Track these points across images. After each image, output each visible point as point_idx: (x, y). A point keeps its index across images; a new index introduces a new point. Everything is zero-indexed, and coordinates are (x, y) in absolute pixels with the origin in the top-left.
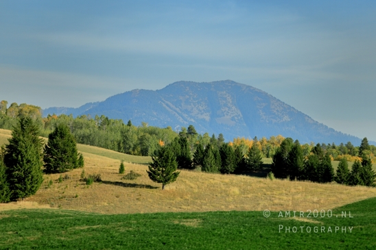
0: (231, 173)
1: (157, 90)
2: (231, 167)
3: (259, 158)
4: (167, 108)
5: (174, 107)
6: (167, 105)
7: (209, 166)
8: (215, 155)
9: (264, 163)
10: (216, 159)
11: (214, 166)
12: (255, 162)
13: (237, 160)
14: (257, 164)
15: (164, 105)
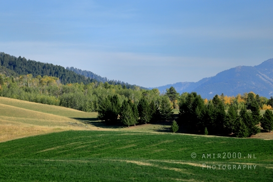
0: (148, 123)
1: (255, 66)
2: (147, 118)
3: (170, 110)
4: (263, 79)
5: (268, 78)
6: (263, 77)
7: (127, 118)
8: (133, 109)
9: (175, 113)
10: (134, 111)
11: (131, 117)
12: (167, 113)
13: (151, 111)
14: (168, 114)
15: (261, 77)
